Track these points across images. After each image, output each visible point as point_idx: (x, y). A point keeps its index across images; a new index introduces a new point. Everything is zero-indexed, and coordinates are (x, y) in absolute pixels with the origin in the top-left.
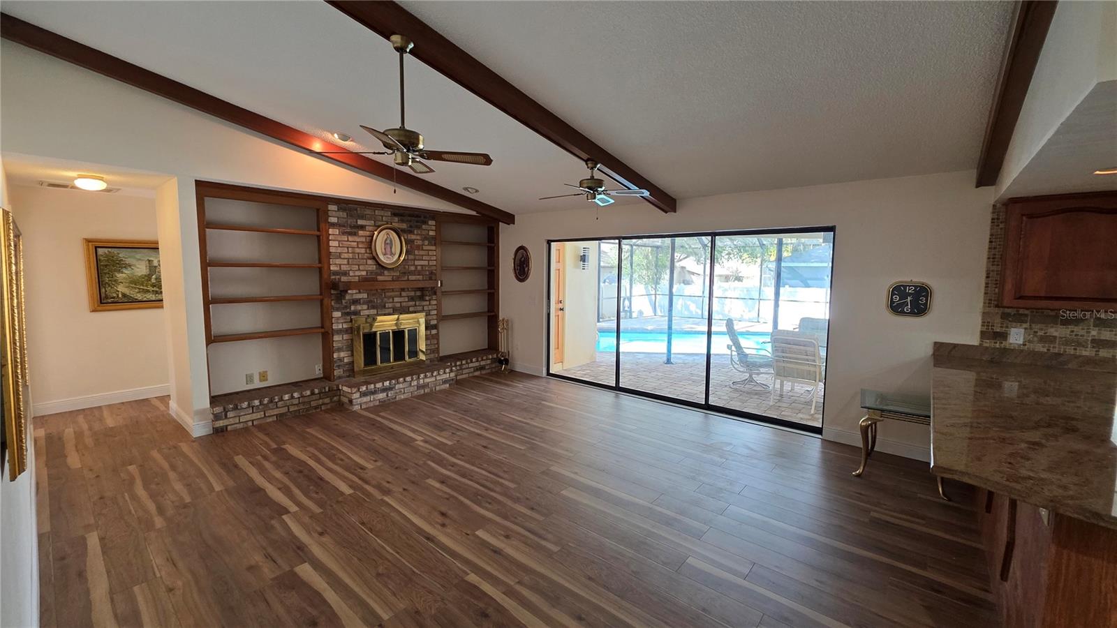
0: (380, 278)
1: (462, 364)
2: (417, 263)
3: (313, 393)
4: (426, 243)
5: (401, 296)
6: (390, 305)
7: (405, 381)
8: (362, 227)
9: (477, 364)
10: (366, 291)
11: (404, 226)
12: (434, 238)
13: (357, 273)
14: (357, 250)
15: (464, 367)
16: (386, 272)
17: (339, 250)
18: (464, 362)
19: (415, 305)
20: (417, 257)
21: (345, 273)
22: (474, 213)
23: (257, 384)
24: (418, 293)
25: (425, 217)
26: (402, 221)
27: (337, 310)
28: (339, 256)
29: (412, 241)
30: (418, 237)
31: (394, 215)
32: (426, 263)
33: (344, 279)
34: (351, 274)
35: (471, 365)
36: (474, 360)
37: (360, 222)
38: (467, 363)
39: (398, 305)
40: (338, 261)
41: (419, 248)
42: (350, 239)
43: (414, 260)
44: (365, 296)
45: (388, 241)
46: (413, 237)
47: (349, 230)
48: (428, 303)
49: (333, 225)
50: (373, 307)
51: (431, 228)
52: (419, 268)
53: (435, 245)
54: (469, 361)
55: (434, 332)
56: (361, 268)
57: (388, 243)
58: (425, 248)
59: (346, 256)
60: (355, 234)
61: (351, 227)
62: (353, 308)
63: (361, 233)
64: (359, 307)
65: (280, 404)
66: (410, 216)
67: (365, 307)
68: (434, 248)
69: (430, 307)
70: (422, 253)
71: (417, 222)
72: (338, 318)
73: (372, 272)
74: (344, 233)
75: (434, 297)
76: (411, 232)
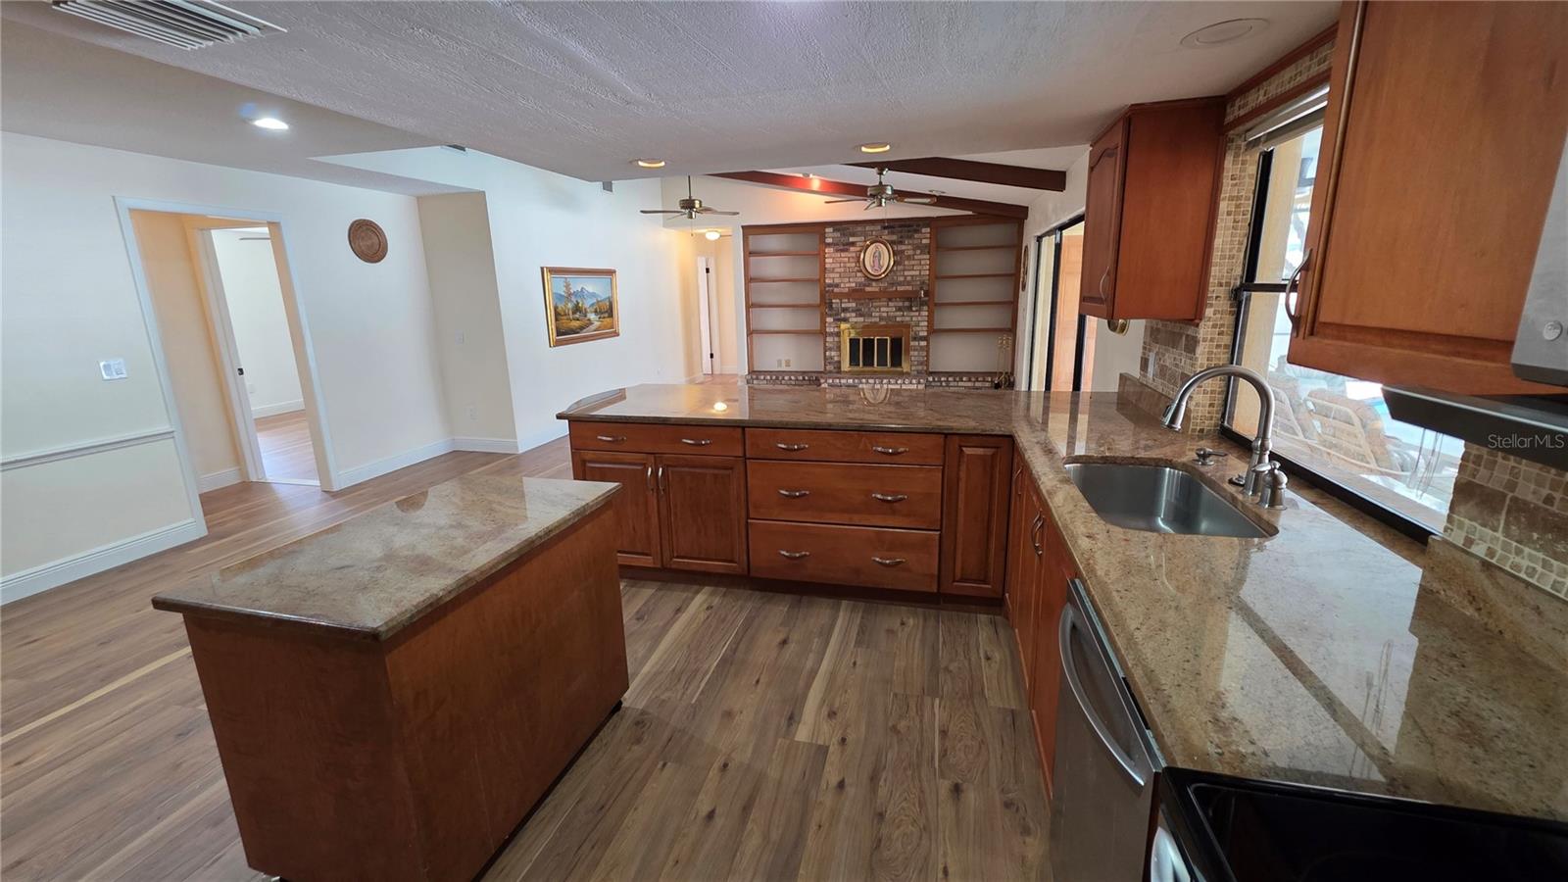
0: (868, 289)
1: (947, 381)
2: (906, 273)
3: (804, 379)
4: (918, 252)
5: (888, 306)
6: (877, 314)
7: (867, 382)
8: (853, 244)
9: (970, 384)
10: (855, 300)
11: (894, 238)
12: (926, 245)
13: (848, 284)
14: (848, 265)
15: (952, 384)
16: (874, 284)
17: (833, 266)
18: (950, 379)
19: (903, 315)
20: (907, 268)
21: (837, 286)
22: (970, 213)
23: (784, 368)
24: (907, 304)
25: (918, 226)
26: (893, 233)
27: (830, 316)
28: (833, 271)
29: (903, 252)
30: (910, 247)
31: (885, 228)
32: (917, 273)
33: (836, 290)
34: (842, 285)
35: (960, 384)
36: (964, 379)
37: (851, 239)
38: (955, 381)
39: (885, 315)
40: (832, 275)
41: (909, 258)
42: (843, 255)
43: (904, 270)
44: (854, 305)
45: (877, 254)
46: (903, 247)
47: (842, 247)
48: (917, 314)
49: (829, 245)
50: (861, 315)
51: (925, 236)
52: (909, 278)
53: (929, 253)
54: (958, 379)
55: (923, 343)
56: (851, 280)
57: (877, 256)
58: (916, 257)
59: (838, 270)
60: (847, 250)
61: (844, 245)
62: (842, 315)
63: (852, 249)
64: (848, 315)
65: (783, 382)
66: (901, 226)
67: (854, 314)
68: (928, 256)
69: (920, 318)
70: (913, 262)
71: (909, 231)
72: (830, 323)
73: (860, 283)
74: (837, 251)
75: (925, 308)
76: (901, 243)
